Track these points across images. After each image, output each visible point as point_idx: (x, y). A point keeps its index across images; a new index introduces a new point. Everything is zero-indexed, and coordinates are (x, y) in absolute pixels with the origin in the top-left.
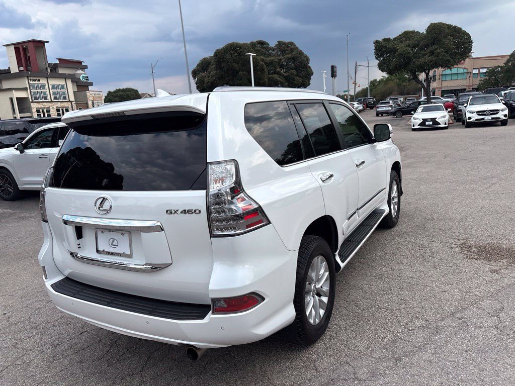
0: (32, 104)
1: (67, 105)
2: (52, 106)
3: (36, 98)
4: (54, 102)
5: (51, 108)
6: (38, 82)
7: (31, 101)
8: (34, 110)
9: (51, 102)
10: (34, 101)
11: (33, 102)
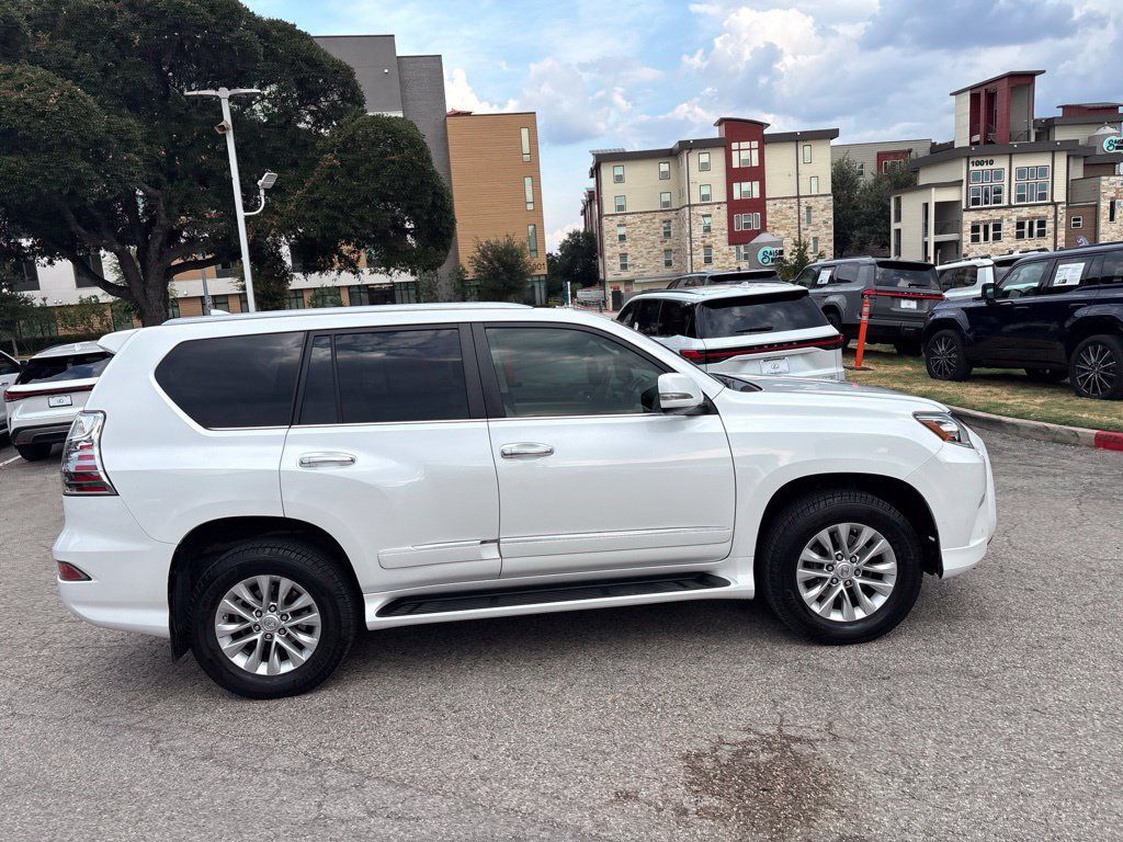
0: (965, 215)
1: (1045, 213)
2: (1008, 215)
3: (976, 202)
4: (1015, 207)
5: (1005, 220)
6: (989, 167)
7: (964, 207)
8: (967, 227)
9: (1010, 206)
10: (971, 207)
11: (968, 210)
